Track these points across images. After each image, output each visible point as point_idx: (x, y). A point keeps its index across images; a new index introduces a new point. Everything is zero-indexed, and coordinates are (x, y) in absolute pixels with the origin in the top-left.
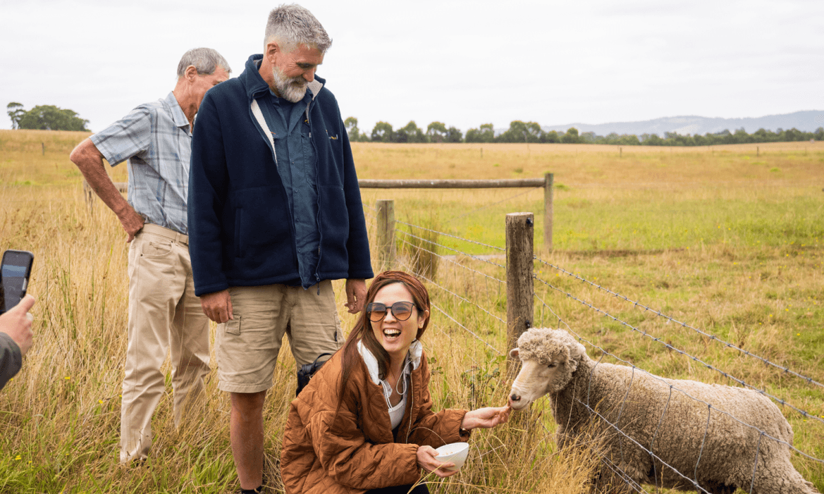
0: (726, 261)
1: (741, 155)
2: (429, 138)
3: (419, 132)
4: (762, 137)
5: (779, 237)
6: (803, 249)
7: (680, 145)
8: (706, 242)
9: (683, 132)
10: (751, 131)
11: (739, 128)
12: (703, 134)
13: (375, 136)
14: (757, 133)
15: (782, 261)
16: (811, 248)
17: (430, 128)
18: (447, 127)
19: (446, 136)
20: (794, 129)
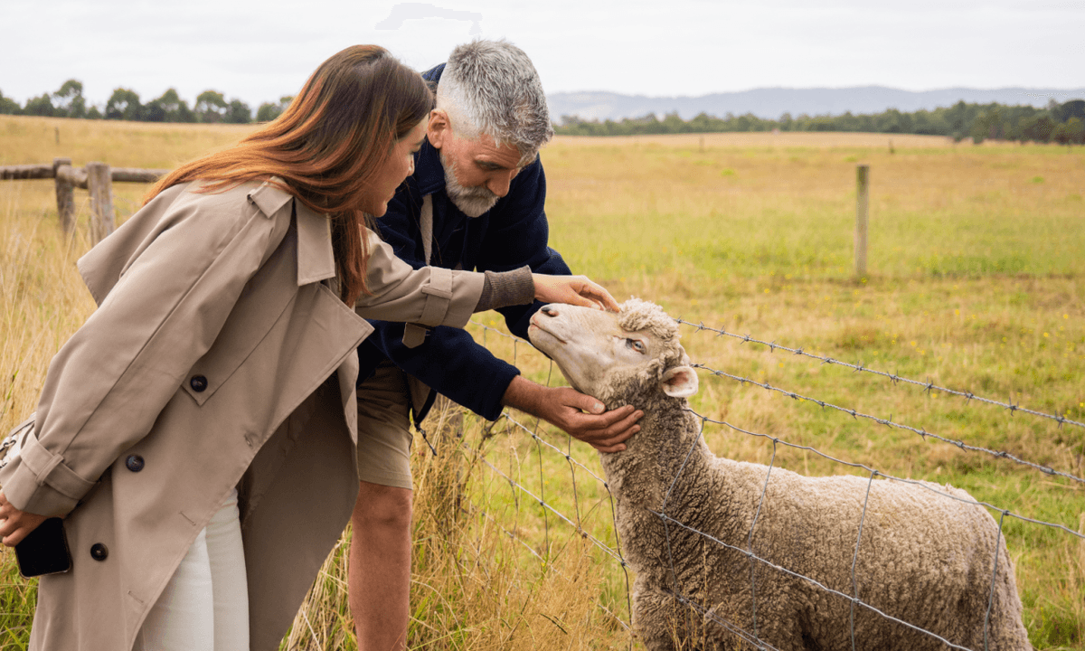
0: (679, 298)
1: (677, 150)
2: (199, 117)
3: (183, 106)
4: (705, 125)
5: (751, 265)
6: (788, 282)
7: (584, 135)
8: (649, 271)
9: (587, 115)
10: (687, 116)
11: (670, 110)
12: (617, 119)
13: (111, 111)
14: (697, 119)
15: (758, 299)
16: (800, 281)
17: (200, 99)
18: (227, 99)
19: (227, 113)
20: (750, 115)
